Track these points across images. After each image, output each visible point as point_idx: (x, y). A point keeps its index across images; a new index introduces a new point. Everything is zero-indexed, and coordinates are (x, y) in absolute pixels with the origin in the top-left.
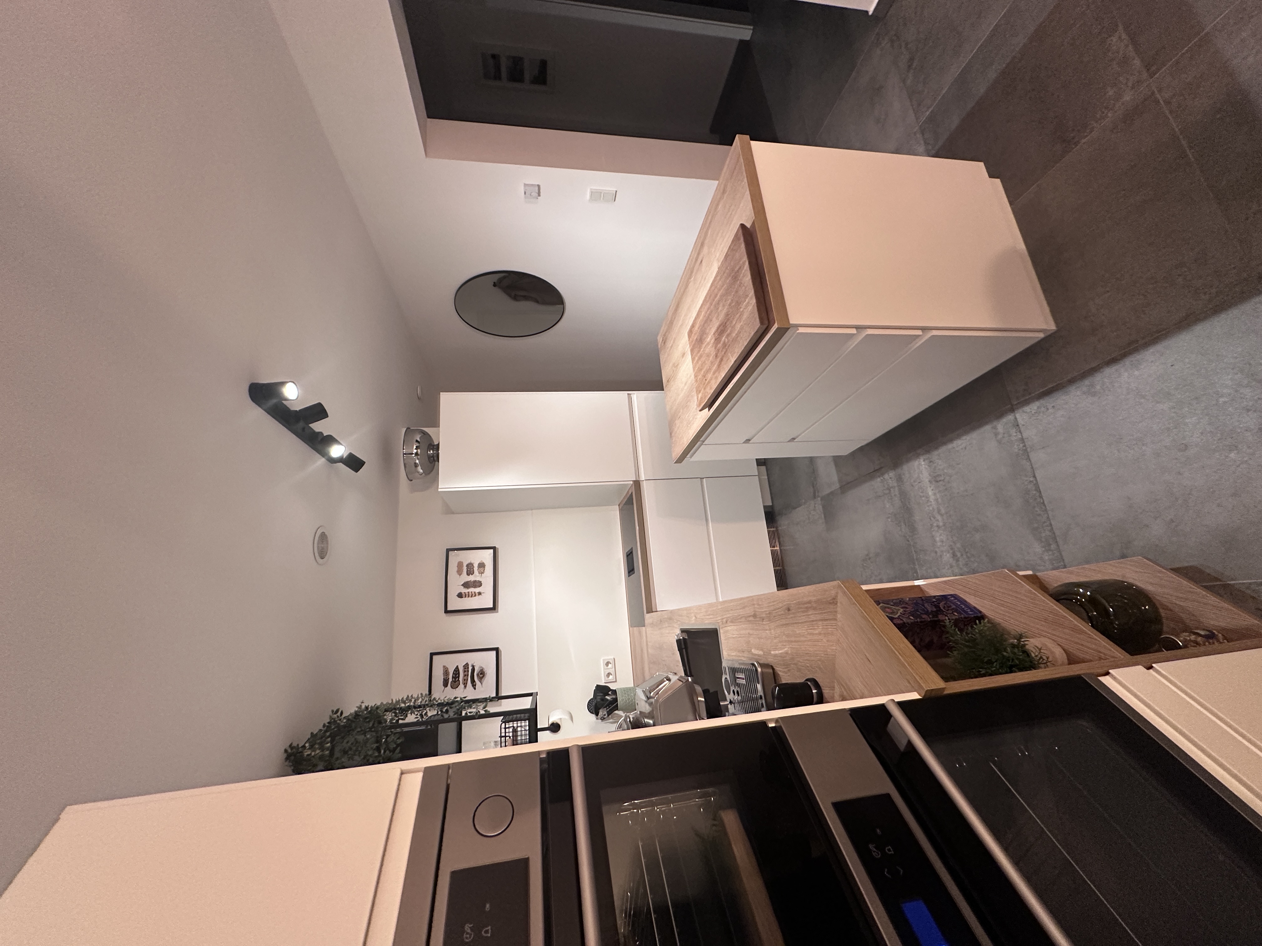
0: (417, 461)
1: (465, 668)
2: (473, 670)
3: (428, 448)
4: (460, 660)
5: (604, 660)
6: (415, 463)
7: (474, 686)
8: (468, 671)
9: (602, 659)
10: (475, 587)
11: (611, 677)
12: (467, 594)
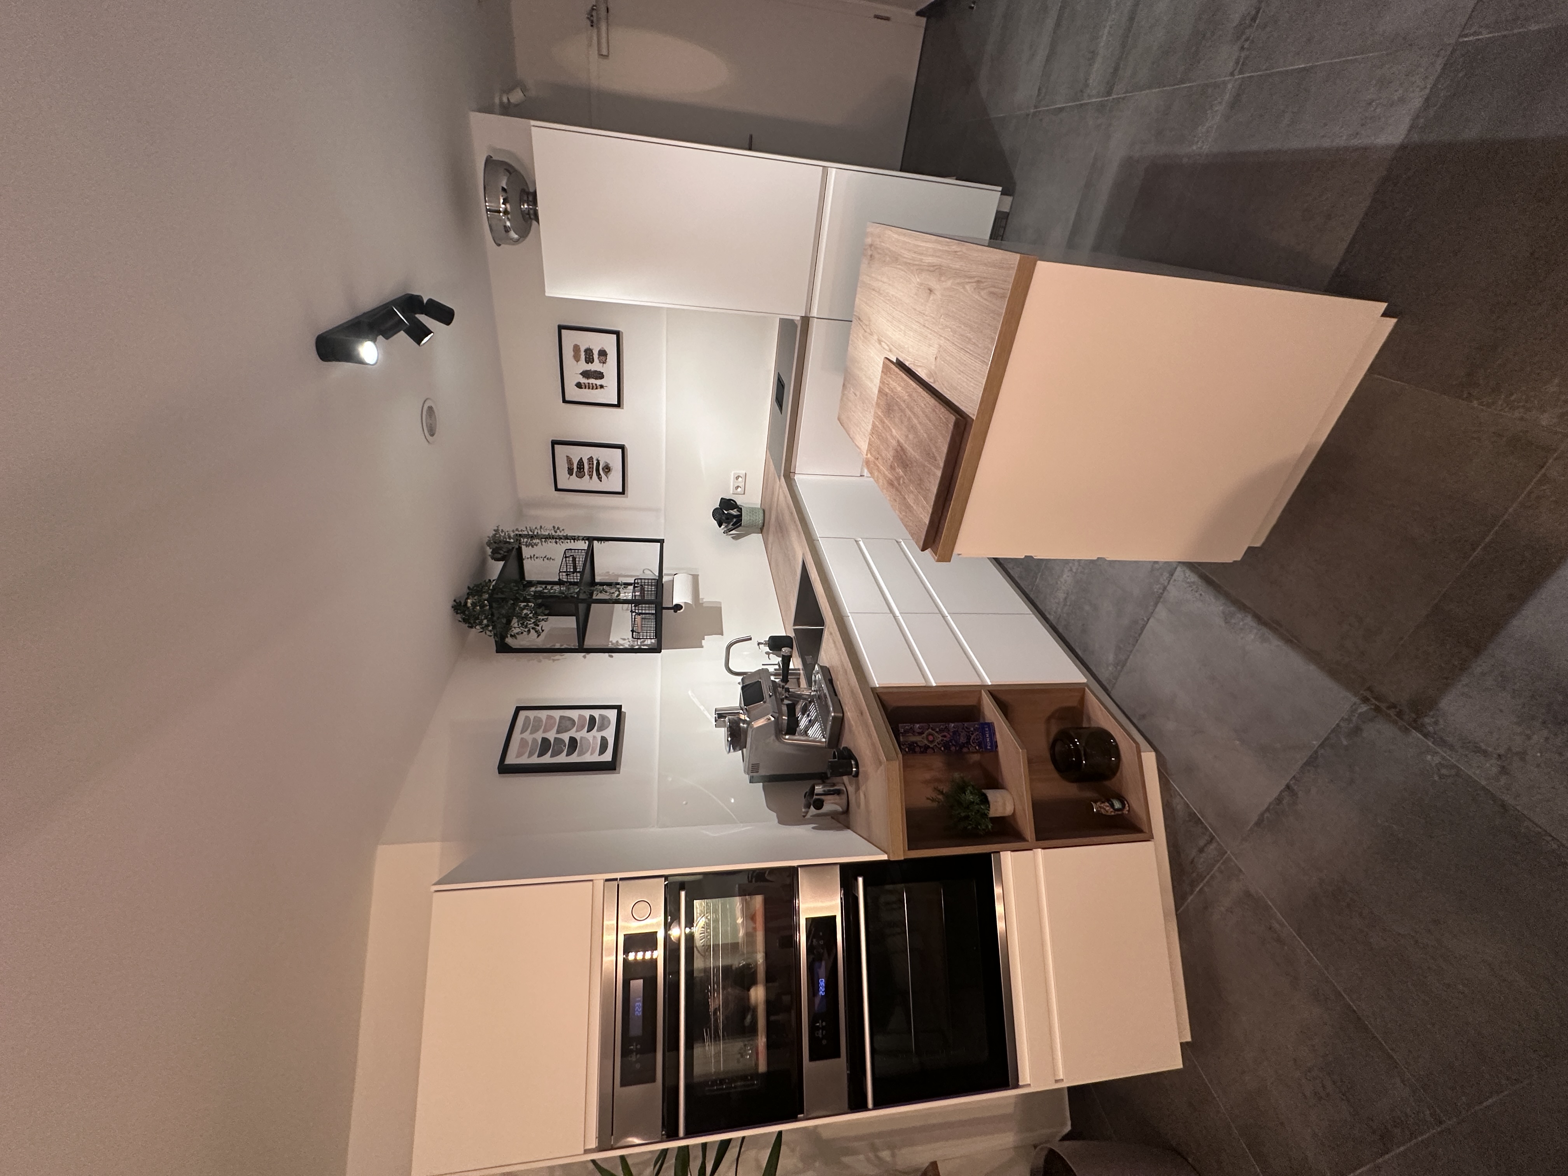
0: (508, 224)
1: (590, 464)
2: (598, 464)
3: (520, 201)
4: (585, 453)
5: (734, 474)
6: (505, 226)
7: (600, 479)
8: (593, 464)
9: (733, 472)
10: (596, 379)
11: (739, 489)
12: (587, 385)
